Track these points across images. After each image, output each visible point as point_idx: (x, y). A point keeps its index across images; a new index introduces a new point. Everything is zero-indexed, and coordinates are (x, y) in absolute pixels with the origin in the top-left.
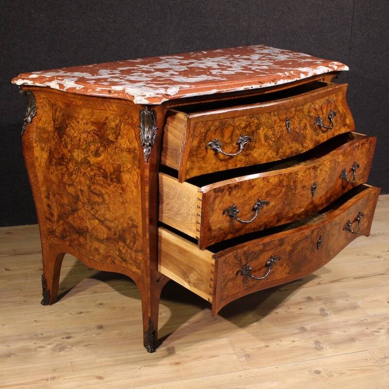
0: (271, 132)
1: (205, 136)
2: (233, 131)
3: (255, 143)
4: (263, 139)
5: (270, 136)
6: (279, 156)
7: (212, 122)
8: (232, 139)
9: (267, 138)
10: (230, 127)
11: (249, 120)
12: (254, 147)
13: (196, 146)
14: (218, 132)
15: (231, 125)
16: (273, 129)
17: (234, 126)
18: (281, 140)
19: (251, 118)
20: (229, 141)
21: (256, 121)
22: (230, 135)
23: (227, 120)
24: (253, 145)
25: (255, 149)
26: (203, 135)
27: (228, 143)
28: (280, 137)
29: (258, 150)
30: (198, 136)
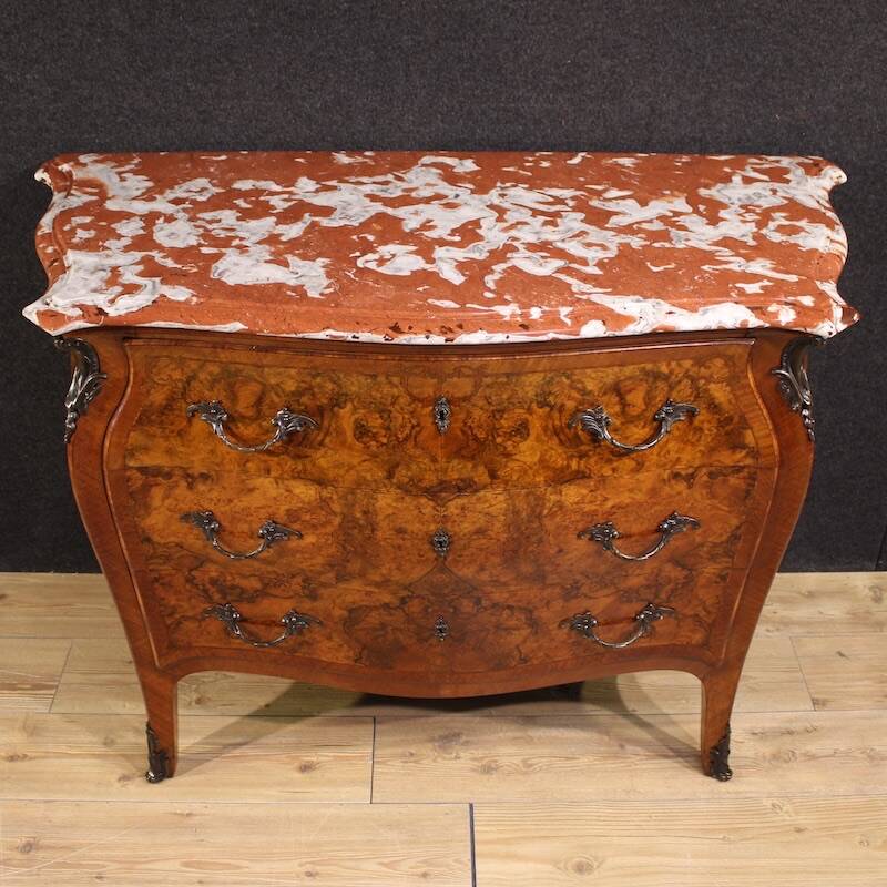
0: (380, 421)
1: (185, 389)
2: (263, 393)
3: (326, 434)
4: (349, 433)
5: (374, 431)
6: (395, 481)
7: (200, 363)
8: (259, 411)
9: (362, 431)
10: (254, 384)
11: (308, 379)
12: (321, 444)
13: (160, 405)
14: (218, 386)
15: (256, 380)
16: (385, 416)
17: (264, 385)
18: (410, 445)
19: (314, 377)
20: (250, 413)
21: (330, 386)
22: (253, 400)
23: (241, 366)
24: (319, 438)
25: (323, 450)
26: (180, 385)
27: (249, 418)
28: (406, 439)
29: (330, 452)
30: (164, 385)
